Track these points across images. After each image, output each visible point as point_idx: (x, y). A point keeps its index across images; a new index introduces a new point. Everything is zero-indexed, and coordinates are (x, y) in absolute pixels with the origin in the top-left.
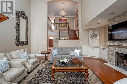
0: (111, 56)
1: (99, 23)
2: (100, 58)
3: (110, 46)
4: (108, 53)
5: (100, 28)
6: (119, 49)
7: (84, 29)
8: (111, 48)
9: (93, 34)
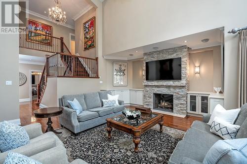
0: (148, 98)
1: (131, 55)
2: (129, 105)
3: (146, 86)
4: (144, 96)
5: (128, 61)
6: (157, 89)
7: (107, 60)
8: (148, 89)
9: (119, 69)
